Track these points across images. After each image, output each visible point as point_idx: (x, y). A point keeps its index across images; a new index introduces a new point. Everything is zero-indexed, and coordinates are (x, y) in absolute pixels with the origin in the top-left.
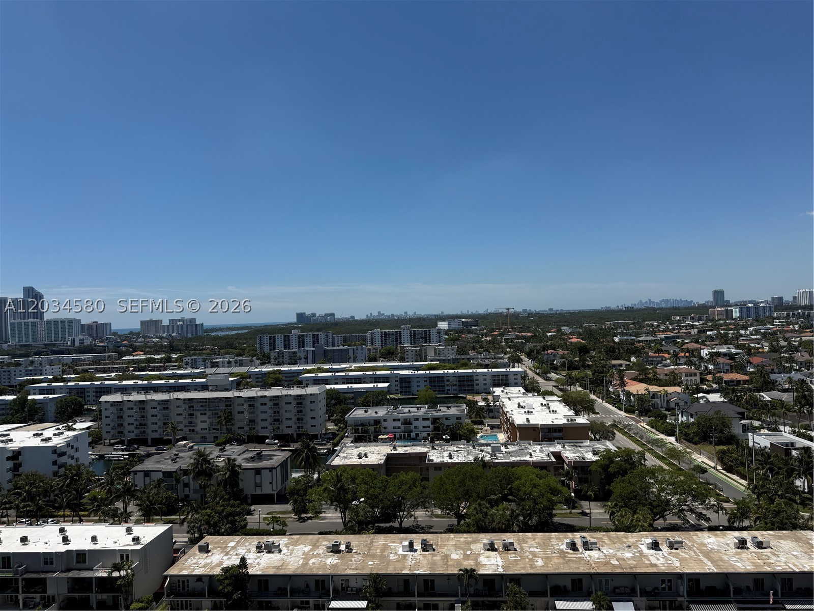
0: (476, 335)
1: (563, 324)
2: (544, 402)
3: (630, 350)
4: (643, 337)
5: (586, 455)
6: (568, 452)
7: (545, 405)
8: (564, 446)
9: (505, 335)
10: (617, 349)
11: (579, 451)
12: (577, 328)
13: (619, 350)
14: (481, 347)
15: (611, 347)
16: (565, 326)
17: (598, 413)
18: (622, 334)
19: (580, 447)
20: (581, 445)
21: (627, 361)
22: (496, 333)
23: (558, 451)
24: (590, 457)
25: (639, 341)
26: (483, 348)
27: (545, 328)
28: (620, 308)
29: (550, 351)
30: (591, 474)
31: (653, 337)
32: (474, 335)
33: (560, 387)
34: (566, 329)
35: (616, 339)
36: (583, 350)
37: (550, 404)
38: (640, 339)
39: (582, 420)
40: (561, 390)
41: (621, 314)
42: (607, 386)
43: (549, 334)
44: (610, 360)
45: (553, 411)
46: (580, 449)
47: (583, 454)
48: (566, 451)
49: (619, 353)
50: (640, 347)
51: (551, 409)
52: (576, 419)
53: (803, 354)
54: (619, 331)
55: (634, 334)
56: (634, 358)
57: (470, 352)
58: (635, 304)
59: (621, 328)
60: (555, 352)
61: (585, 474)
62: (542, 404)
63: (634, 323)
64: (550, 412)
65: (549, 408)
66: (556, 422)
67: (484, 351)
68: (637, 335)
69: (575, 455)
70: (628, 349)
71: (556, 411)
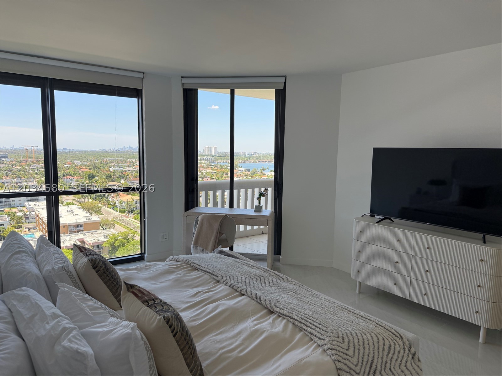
0: (6, 165)
1: (75, 159)
2: (69, 209)
3: (121, 176)
4: (127, 169)
5: (99, 238)
6: (88, 238)
7: (70, 211)
8: (85, 234)
9: (31, 166)
10: (112, 175)
11: (95, 237)
12: (85, 162)
13: (114, 176)
14: (14, 174)
15: (109, 174)
16: (76, 160)
17: (103, 214)
18: (114, 166)
19: (95, 234)
20: (96, 233)
21: (118, 182)
22: (24, 164)
23: (82, 238)
24: (102, 239)
25: (125, 171)
26: (15, 174)
27: (62, 161)
28: (111, 150)
29: (68, 177)
30: (102, 249)
31: (133, 168)
32: (4, 165)
33: (77, 200)
34: (77, 162)
35: (111, 169)
36: (91, 176)
37: (73, 210)
38: (126, 169)
39: (95, 218)
40: (78, 202)
41: (113, 154)
42: (108, 198)
43: (66, 166)
44: (108, 182)
45: (76, 215)
46: (95, 235)
47: (97, 238)
48: (86, 237)
49: (114, 178)
50: (127, 175)
51: (74, 213)
52: (92, 218)
53: (208, 178)
54: (113, 164)
55: (122, 167)
56: (123, 181)
57: (4, 177)
58: (121, 148)
59: (113, 163)
60: (72, 177)
61: (99, 249)
62: (67, 211)
63: (121, 160)
64: (74, 215)
65: (73, 213)
66: (79, 221)
67: (16, 177)
68: (124, 167)
69: (93, 239)
70: (119, 175)
71: (78, 215)
